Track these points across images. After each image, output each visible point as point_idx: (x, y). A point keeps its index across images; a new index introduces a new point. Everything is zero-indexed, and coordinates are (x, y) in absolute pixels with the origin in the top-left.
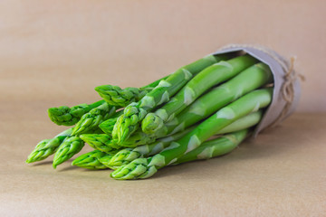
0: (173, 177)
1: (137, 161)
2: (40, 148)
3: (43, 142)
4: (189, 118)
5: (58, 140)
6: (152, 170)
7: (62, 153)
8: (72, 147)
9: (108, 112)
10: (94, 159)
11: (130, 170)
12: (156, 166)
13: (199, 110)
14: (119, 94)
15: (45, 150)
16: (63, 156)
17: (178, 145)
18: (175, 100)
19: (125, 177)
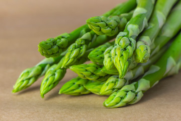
0: (157, 99)
1: (125, 88)
2: (24, 78)
3: (26, 71)
4: (163, 41)
5: (40, 68)
6: (140, 95)
7: (48, 83)
8: (57, 76)
9: (91, 41)
10: (79, 86)
11: (122, 98)
12: (143, 91)
13: (169, 32)
14: (107, 25)
15: (29, 79)
16: (49, 85)
17: (158, 68)
18: (152, 25)
19: (118, 105)
